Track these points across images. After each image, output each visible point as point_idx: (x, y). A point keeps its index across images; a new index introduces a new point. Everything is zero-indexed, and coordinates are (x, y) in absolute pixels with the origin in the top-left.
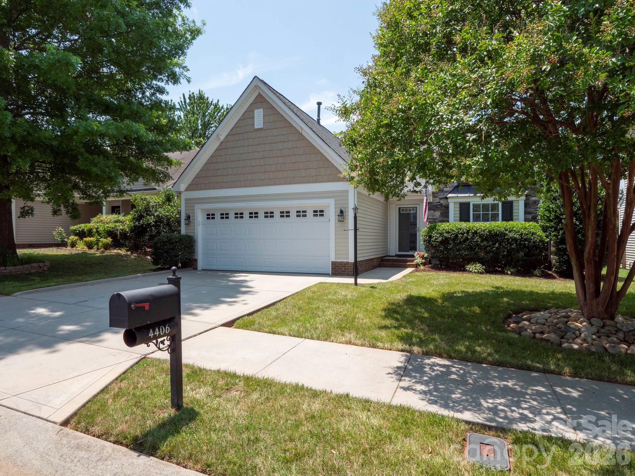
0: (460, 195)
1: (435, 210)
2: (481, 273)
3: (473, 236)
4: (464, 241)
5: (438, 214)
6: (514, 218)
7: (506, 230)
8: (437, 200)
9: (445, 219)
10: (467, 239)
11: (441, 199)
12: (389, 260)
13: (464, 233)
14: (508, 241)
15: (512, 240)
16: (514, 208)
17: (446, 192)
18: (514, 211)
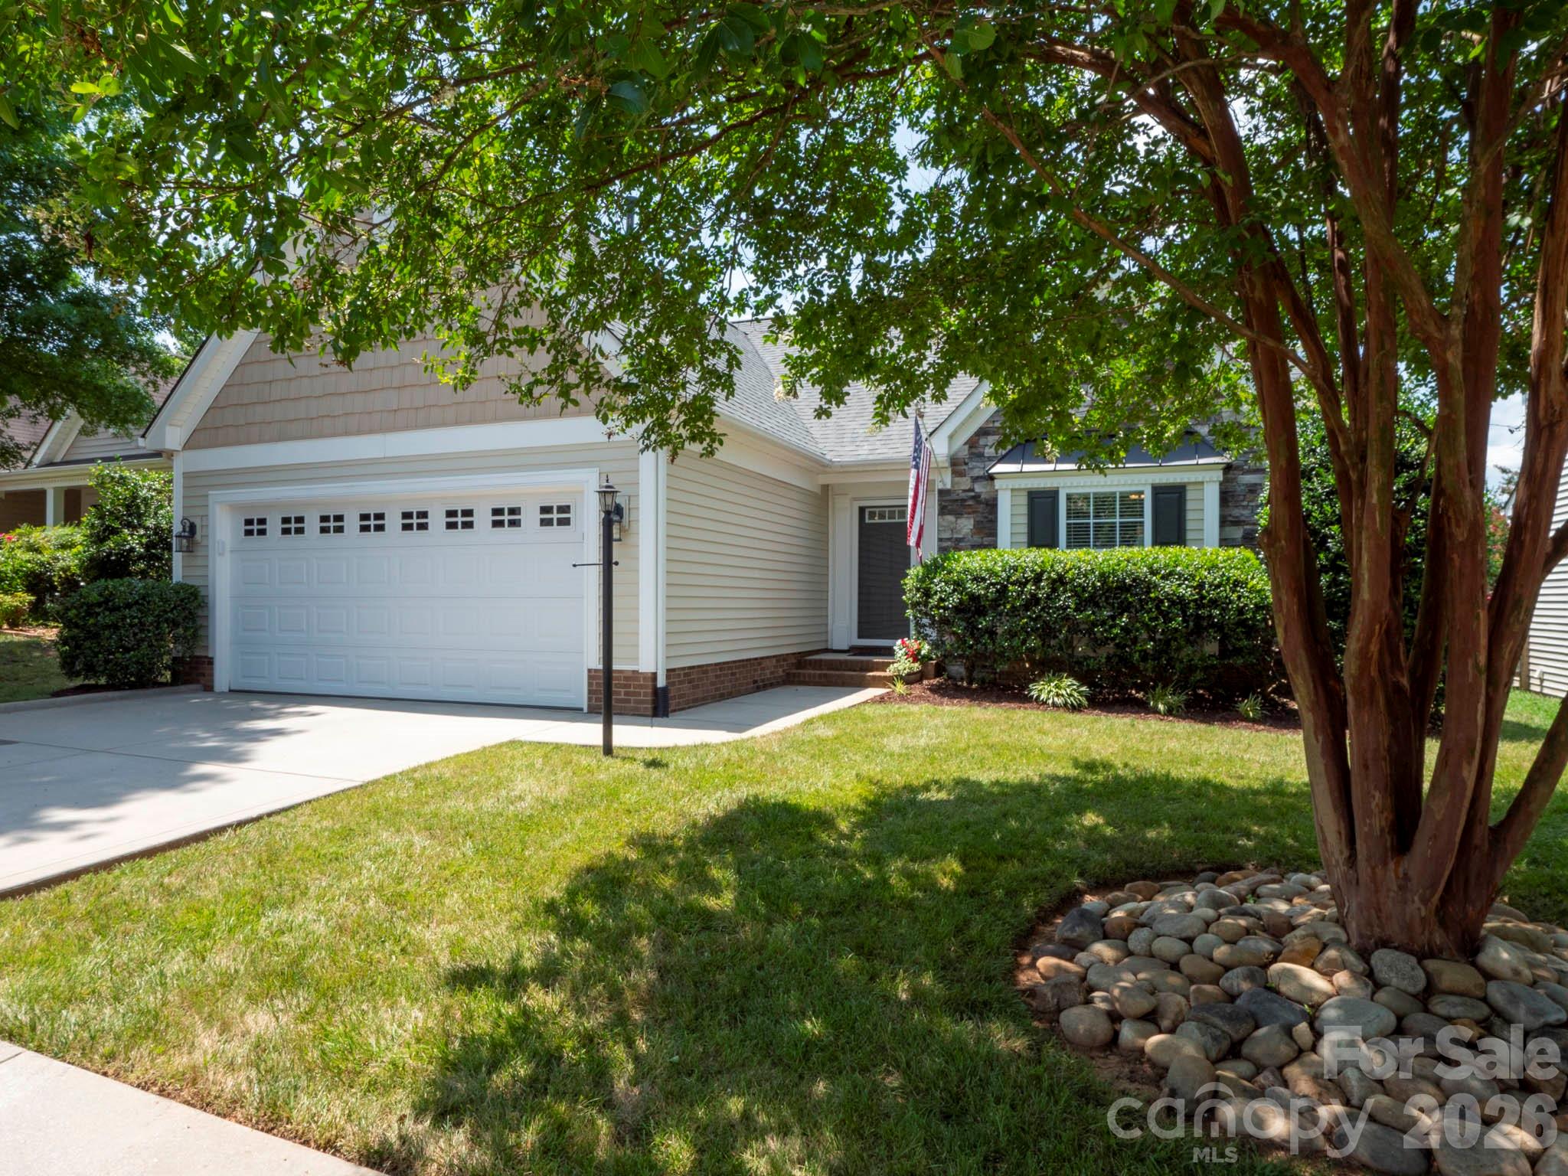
0: (1027, 468)
1: (958, 515)
2: (1076, 708)
3: (1054, 590)
4: (1027, 606)
5: (966, 525)
6: (1190, 536)
7: (1154, 573)
8: (965, 483)
9: (987, 540)
10: (1034, 600)
11: (975, 479)
12: (819, 664)
13: (1027, 581)
14: (1158, 607)
15: (1173, 603)
16: (1190, 505)
17: (990, 459)
18: (1190, 516)
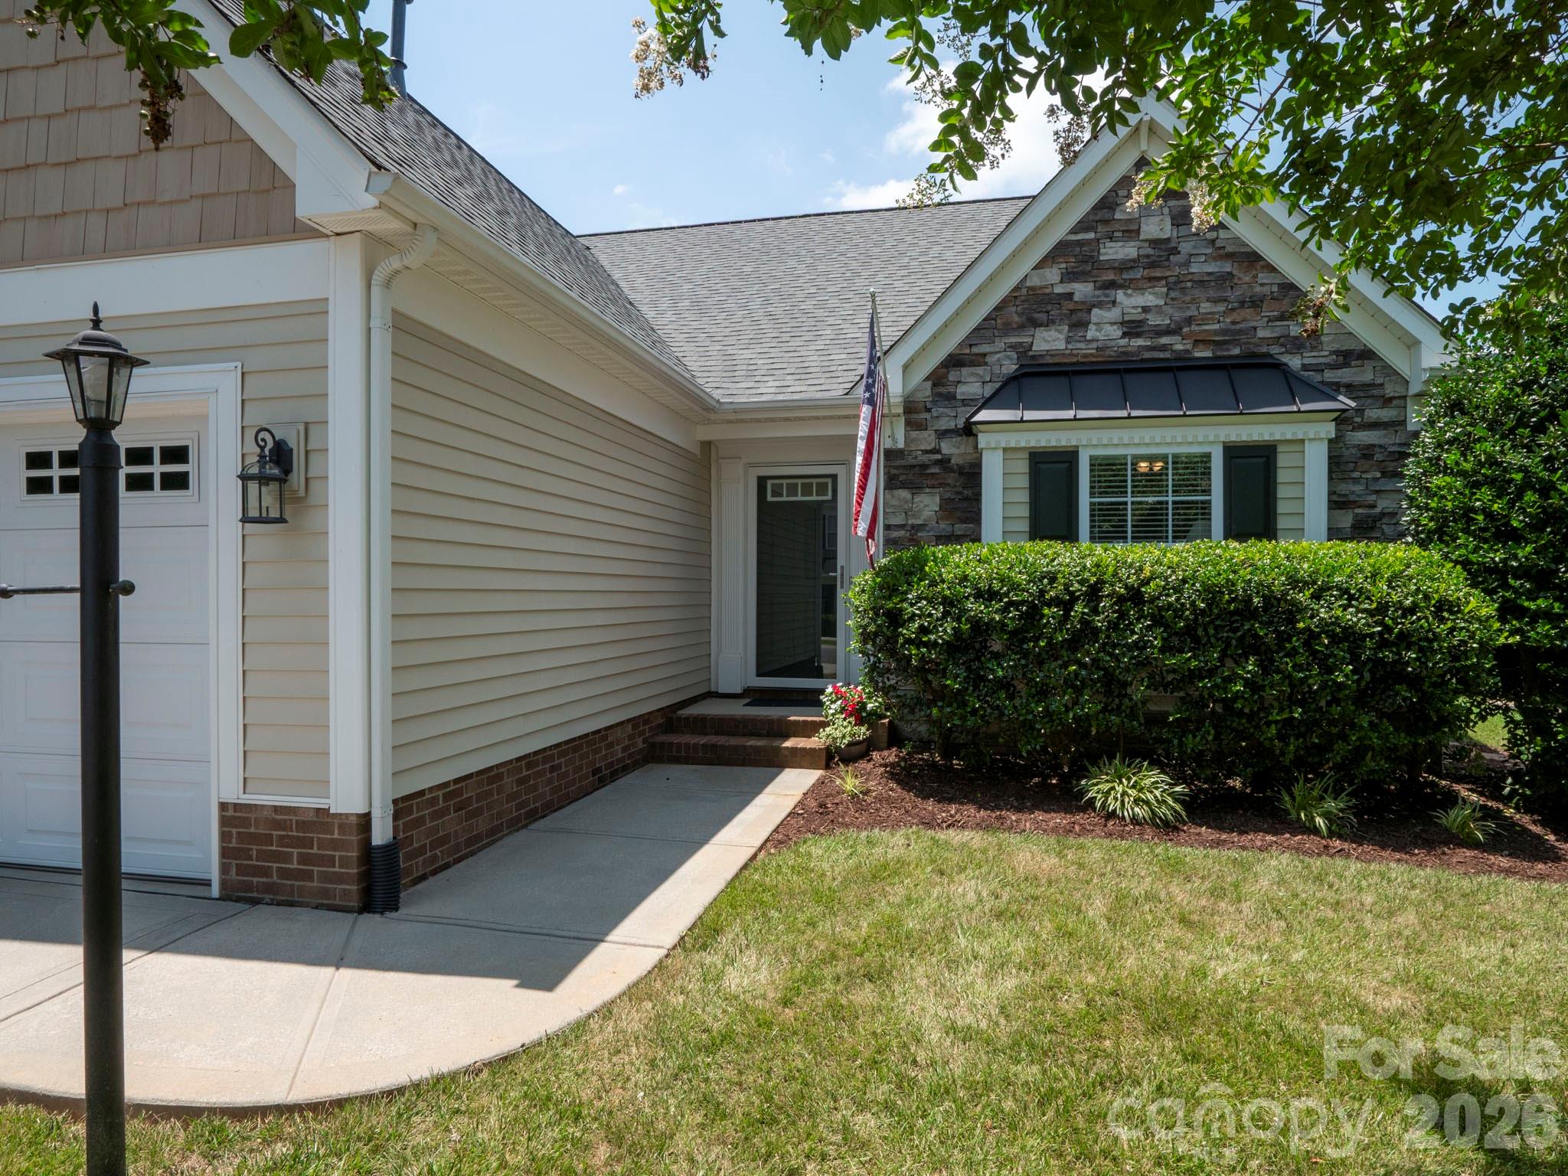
0: (1029, 415)
1: (915, 488)
2: (1167, 828)
3: (1123, 615)
4: (1075, 643)
5: (928, 505)
6: (1282, 523)
8: (926, 440)
9: (960, 528)
10: (1087, 631)
11: (942, 434)
13: (1074, 599)
14: (1307, 644)
15: (1335, 639)
16: (1282, 476)
17: (965, 402)
18: (1282, 492)
